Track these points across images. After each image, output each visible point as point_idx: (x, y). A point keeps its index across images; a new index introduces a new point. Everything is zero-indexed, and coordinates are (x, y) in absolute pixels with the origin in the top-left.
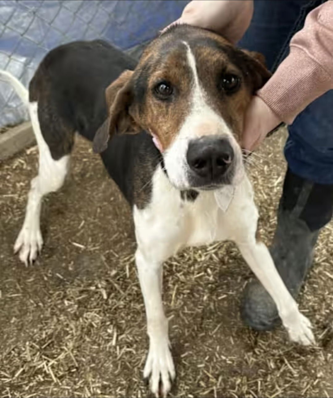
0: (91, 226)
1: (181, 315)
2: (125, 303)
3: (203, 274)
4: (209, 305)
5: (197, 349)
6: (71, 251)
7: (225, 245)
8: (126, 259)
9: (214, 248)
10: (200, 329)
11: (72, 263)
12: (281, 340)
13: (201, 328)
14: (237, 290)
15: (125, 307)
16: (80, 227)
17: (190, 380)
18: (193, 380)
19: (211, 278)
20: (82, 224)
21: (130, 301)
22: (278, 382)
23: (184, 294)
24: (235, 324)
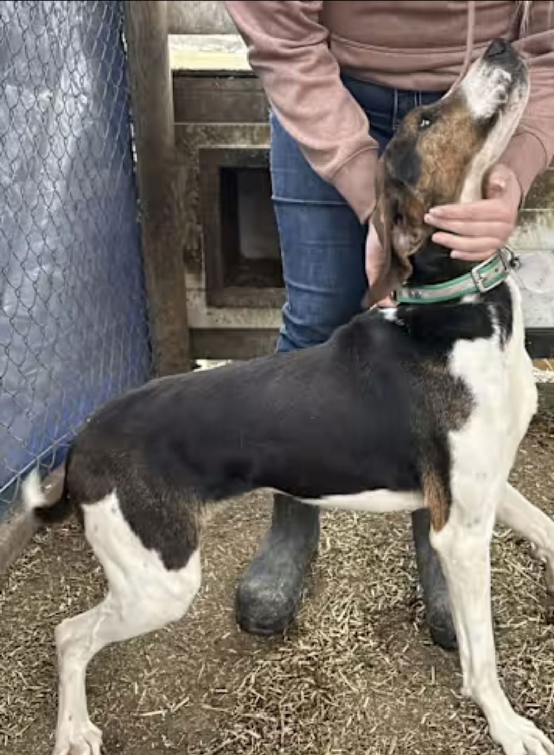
0: (153, 681)
1: (377, 691)
2: (291, 727)
3: (356, 645)
4: (398, 664)
5: (431, 706)
6: (148, 725)
7: (355, 606)
8: (243, 685)
9: (345, 617)
10: (414, 689)
11: (164, 737)
12: (507, 646)
13: (414, 686)
14: (413, 636)
15: (295, 731)
16: (136, 692)
17: (456, 735)
18: (458, 733)
19: (372, 644)
20: (136, 687)
21: (296, 722)
22: (543, 681)
23: (358, 672)
24: (446, 660)
